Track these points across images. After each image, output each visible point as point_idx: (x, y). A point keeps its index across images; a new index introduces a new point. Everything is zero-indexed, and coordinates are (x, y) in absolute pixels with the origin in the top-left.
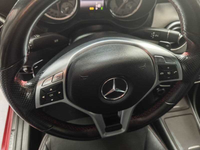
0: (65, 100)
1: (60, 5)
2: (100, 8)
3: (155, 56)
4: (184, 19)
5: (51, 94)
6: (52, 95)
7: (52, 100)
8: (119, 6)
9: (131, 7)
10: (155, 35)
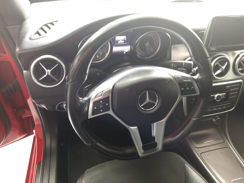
0: (111, 112)
2: (128, 52)
3: (175, 76)
6: (102, 106)
7: (101, 111)
9: (152, 50)
10: (174, 66)
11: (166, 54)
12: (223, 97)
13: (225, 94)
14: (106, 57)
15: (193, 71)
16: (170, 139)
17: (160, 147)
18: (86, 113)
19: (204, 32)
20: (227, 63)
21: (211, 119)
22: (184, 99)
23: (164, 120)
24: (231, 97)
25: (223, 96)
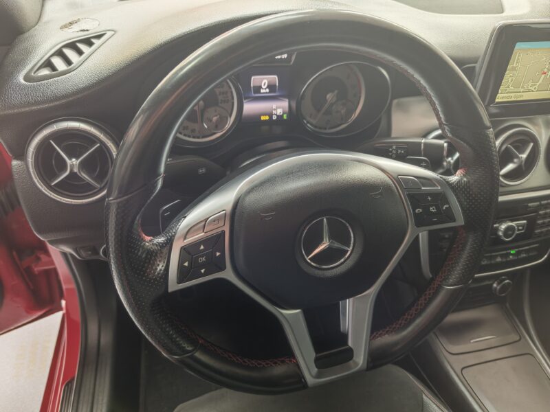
0: (228, 274)
1: (203, 111)
2: (282, 116)
3: (399, 177)
4: (437, 102)
5: (202, 256)
6: (203, 259)
7: (203, 271)
8: (319, 111)
9: (343, 111)
10: (397, 151)
11: (379, 122)
12: (521, 230)
13: (525, 222)
14: (228, 126)
15: (445, 164)
16: (386, 339)
17: (360, 360)
18: (161, 278)
19: (474, 67)
20: (532, 144)
21: (487, 283)
22: (423, 236)
23: (372, 291)
24: (539, 231)
25: (520, 228)
